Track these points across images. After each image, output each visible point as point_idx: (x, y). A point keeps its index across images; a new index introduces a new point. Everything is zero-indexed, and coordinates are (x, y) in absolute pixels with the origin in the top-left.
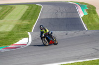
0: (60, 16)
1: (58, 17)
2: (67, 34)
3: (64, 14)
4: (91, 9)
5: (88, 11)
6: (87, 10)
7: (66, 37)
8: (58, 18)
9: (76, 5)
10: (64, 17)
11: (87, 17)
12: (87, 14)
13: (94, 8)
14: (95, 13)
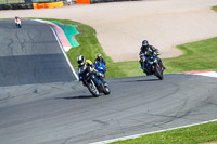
0: (18, 51)
1: (15, 54)
2: (36, 92)
3: (28, 46)
4: (86, 35)
5: (79, 38)
6: (76, 36)
7: (33, 97)
8: (14, 57)
9: (53, 26)
10: (28, 54)
11: (78, 52)
12: (77, 44)
13: (92, 31)
14: (95, 41)
